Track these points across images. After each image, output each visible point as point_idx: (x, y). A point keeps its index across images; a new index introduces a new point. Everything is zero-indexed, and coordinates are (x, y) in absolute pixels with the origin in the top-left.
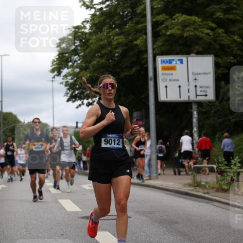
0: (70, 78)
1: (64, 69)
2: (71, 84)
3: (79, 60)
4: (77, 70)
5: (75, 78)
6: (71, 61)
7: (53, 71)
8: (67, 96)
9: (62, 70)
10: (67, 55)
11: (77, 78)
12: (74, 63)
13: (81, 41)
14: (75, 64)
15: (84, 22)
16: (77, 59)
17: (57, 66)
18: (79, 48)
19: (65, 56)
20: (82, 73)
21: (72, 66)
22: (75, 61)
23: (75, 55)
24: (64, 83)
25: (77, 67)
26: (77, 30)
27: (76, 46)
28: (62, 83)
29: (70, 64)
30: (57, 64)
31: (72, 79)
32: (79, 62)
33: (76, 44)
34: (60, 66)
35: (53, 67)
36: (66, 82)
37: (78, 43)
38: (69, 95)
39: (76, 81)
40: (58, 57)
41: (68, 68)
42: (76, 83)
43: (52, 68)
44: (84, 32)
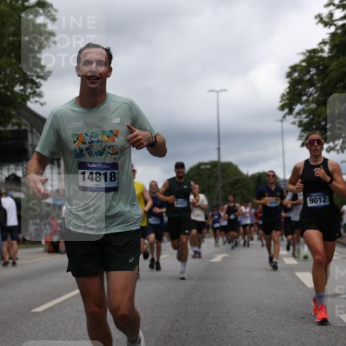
0: (304, 116)
1: (296, 105)
2: (306, 124)
3: (316, 92)
4: (313, 106)
5: (311, 116)
6: (306, 95)
7: (282, 108)
8: (302, 139)
9: (294, 107)
10: (300, 87)
11: (314, 116)
12: (309, 97)
13: (317, 68)
14: (311, 99)
15: (321, 43)
16: (313, 92)
17: (287, 101)
18: (315, 77)
19: (298, 89)
20: (319, 109)
21: (307, 101)
22: (311, 94)
23: (311, 87)
24: (297, 123)
25: (313, 102)
26: (312, 54)
27: (312, 76)
28: (294, 123)
29: (304, 98)
30: (287, 99)
31: (306, 117)
32: (316, 95)
33: (312, 73)
34: (292, 102)
35: (283, 103)
36: (300, 122)
37: (313, 71)
38: (304, 138)
39: (312, 120)
40: (288, 90)
41: (302, 104)
42: (313, 122)
43: (280, 104)
44: (321, 57)
